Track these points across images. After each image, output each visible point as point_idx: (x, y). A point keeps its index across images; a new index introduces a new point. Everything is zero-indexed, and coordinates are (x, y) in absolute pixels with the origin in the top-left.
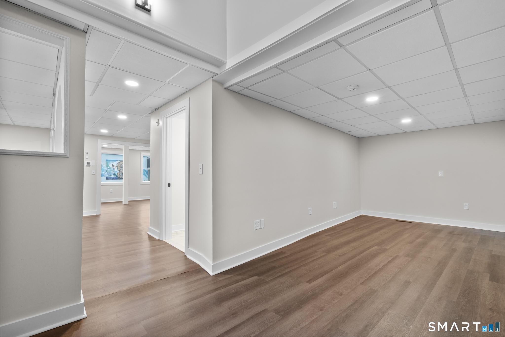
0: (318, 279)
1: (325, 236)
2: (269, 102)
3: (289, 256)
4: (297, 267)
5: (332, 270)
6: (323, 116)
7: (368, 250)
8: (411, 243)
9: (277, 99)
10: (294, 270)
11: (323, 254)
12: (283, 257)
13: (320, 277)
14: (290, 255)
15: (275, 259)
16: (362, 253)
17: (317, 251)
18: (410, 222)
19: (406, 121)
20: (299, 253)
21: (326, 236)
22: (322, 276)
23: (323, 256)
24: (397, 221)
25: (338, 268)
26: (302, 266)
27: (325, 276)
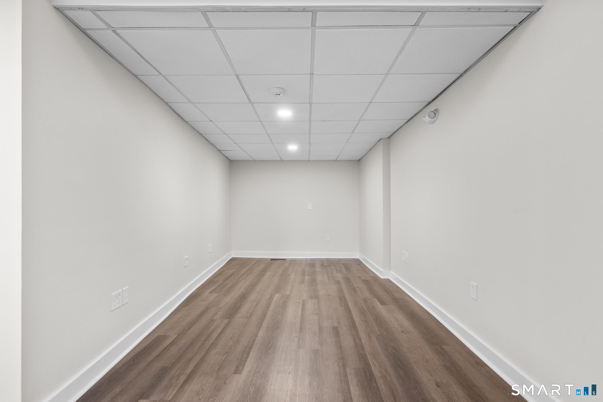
0: (246, 361)
1: (209, 293)
2: (139, 75)
3: (178, 339)
4: (203, 354)
5: (254, 341)
6: (211, 122)
7: (272, 300)
8: (303, 282)
9: (160, 74)
10: (202, 360)
11: (226, 321)
12: (169, 345)
13: (247, 358)
14: (177, 337)
15: (155, 353)
16: (269, 306)
17: (214, 318)
18: (285, 260)
19: (293, 148)
20: (189, 329)
21: (211, 293)
22: (248, 354)
23: (227, 325)
24: (272, 260)
25: (258, 336)
26: (209, 349)
27: (251, 353)
